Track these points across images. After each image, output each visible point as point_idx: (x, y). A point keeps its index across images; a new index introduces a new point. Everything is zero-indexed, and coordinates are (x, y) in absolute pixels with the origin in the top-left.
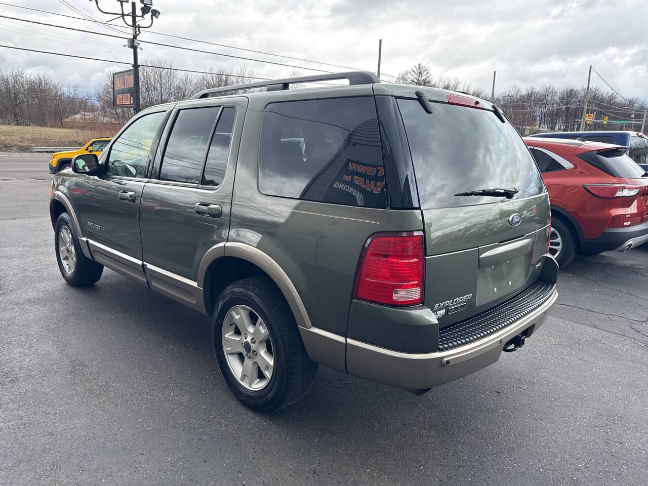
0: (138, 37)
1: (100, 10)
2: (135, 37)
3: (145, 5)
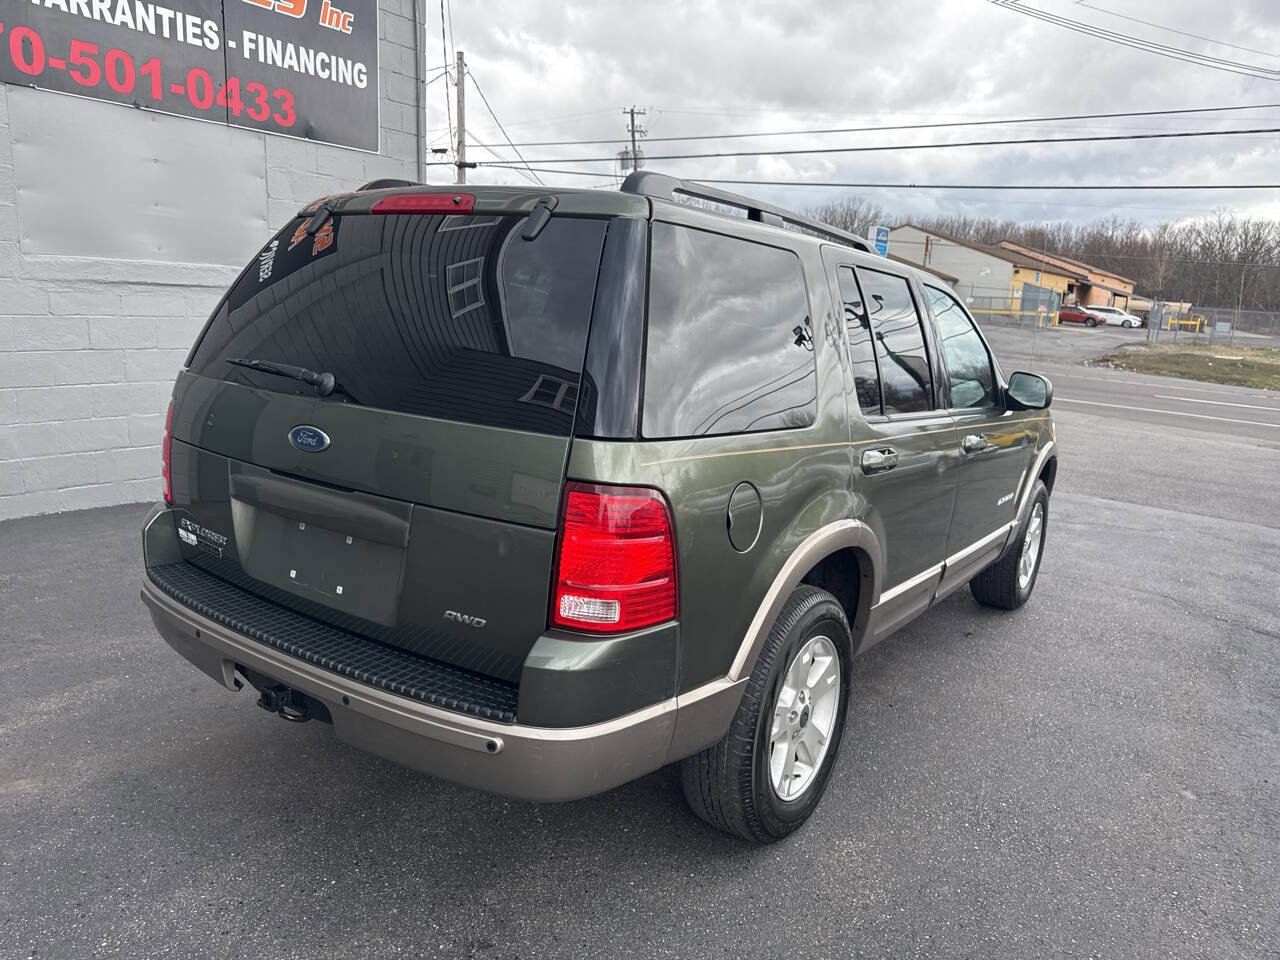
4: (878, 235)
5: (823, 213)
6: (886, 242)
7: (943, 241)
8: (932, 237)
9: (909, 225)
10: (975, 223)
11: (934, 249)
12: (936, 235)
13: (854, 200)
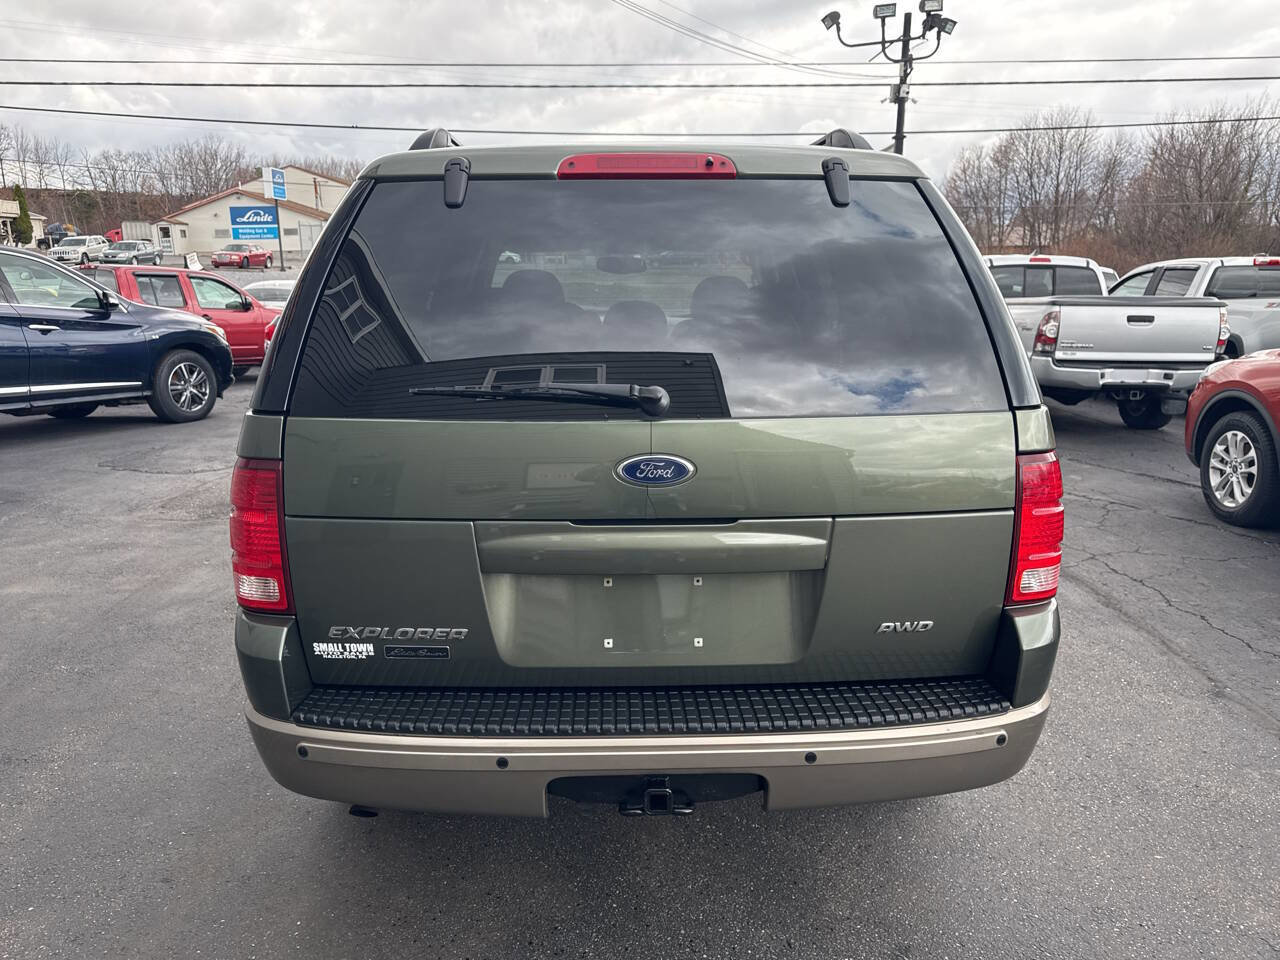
0: (908, 79)
1: (842, 42)
2: (903, 80)
3: (928, 13)
4: (274, 177)
5: (177, 152)
6: (283, 184)
7: (331, 183)
8: (319, 179)
9: (291, 166)
10: (344, 163)
11: (323, 190)
12: (324, 177)
13: (211, 138)
